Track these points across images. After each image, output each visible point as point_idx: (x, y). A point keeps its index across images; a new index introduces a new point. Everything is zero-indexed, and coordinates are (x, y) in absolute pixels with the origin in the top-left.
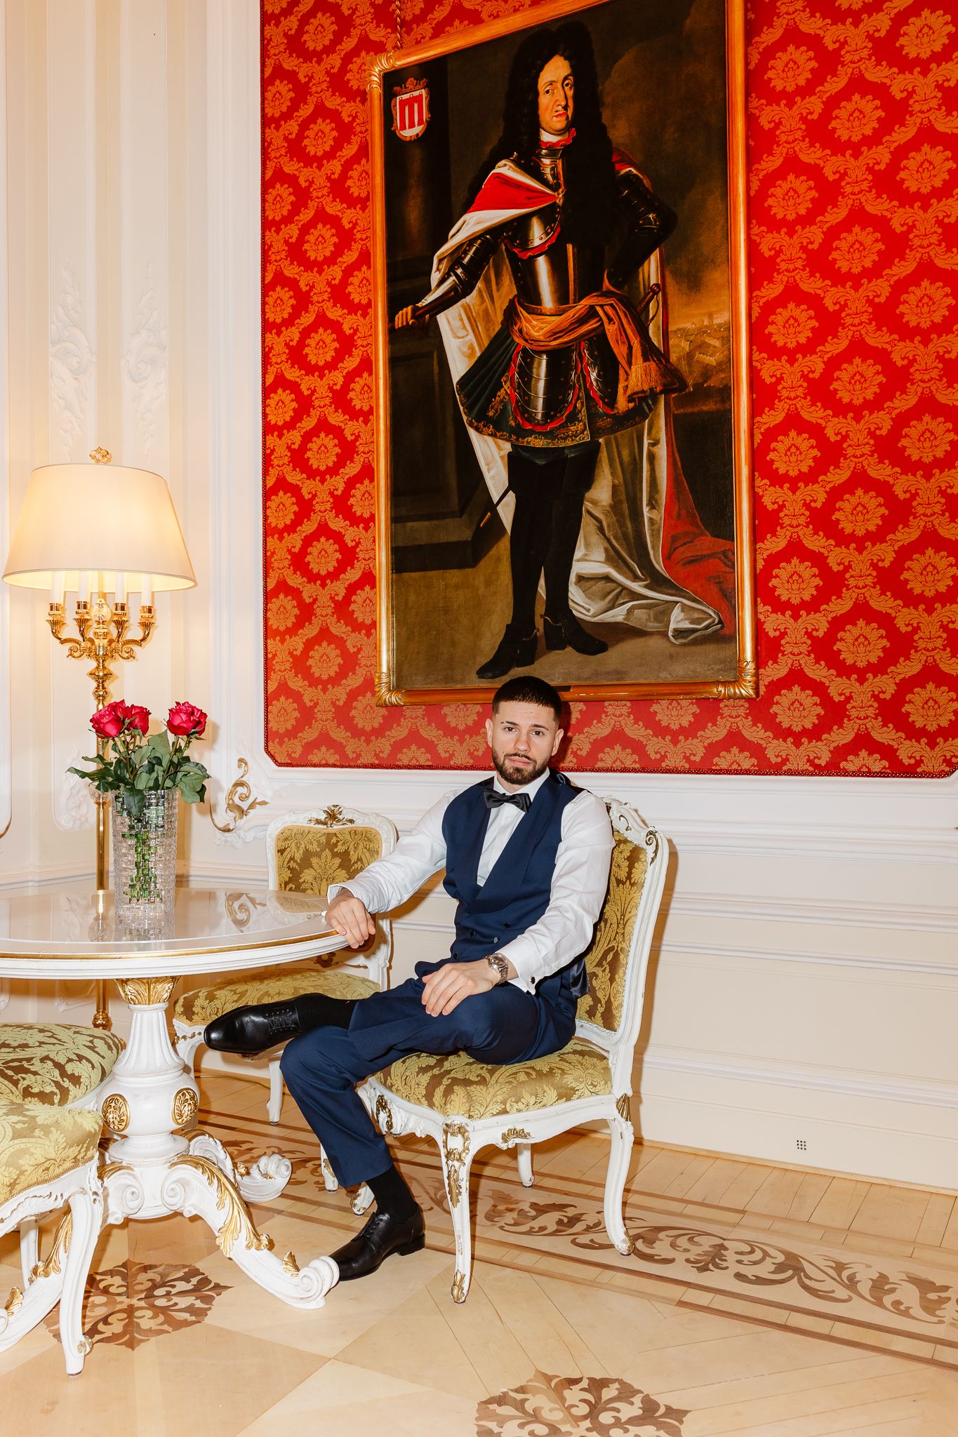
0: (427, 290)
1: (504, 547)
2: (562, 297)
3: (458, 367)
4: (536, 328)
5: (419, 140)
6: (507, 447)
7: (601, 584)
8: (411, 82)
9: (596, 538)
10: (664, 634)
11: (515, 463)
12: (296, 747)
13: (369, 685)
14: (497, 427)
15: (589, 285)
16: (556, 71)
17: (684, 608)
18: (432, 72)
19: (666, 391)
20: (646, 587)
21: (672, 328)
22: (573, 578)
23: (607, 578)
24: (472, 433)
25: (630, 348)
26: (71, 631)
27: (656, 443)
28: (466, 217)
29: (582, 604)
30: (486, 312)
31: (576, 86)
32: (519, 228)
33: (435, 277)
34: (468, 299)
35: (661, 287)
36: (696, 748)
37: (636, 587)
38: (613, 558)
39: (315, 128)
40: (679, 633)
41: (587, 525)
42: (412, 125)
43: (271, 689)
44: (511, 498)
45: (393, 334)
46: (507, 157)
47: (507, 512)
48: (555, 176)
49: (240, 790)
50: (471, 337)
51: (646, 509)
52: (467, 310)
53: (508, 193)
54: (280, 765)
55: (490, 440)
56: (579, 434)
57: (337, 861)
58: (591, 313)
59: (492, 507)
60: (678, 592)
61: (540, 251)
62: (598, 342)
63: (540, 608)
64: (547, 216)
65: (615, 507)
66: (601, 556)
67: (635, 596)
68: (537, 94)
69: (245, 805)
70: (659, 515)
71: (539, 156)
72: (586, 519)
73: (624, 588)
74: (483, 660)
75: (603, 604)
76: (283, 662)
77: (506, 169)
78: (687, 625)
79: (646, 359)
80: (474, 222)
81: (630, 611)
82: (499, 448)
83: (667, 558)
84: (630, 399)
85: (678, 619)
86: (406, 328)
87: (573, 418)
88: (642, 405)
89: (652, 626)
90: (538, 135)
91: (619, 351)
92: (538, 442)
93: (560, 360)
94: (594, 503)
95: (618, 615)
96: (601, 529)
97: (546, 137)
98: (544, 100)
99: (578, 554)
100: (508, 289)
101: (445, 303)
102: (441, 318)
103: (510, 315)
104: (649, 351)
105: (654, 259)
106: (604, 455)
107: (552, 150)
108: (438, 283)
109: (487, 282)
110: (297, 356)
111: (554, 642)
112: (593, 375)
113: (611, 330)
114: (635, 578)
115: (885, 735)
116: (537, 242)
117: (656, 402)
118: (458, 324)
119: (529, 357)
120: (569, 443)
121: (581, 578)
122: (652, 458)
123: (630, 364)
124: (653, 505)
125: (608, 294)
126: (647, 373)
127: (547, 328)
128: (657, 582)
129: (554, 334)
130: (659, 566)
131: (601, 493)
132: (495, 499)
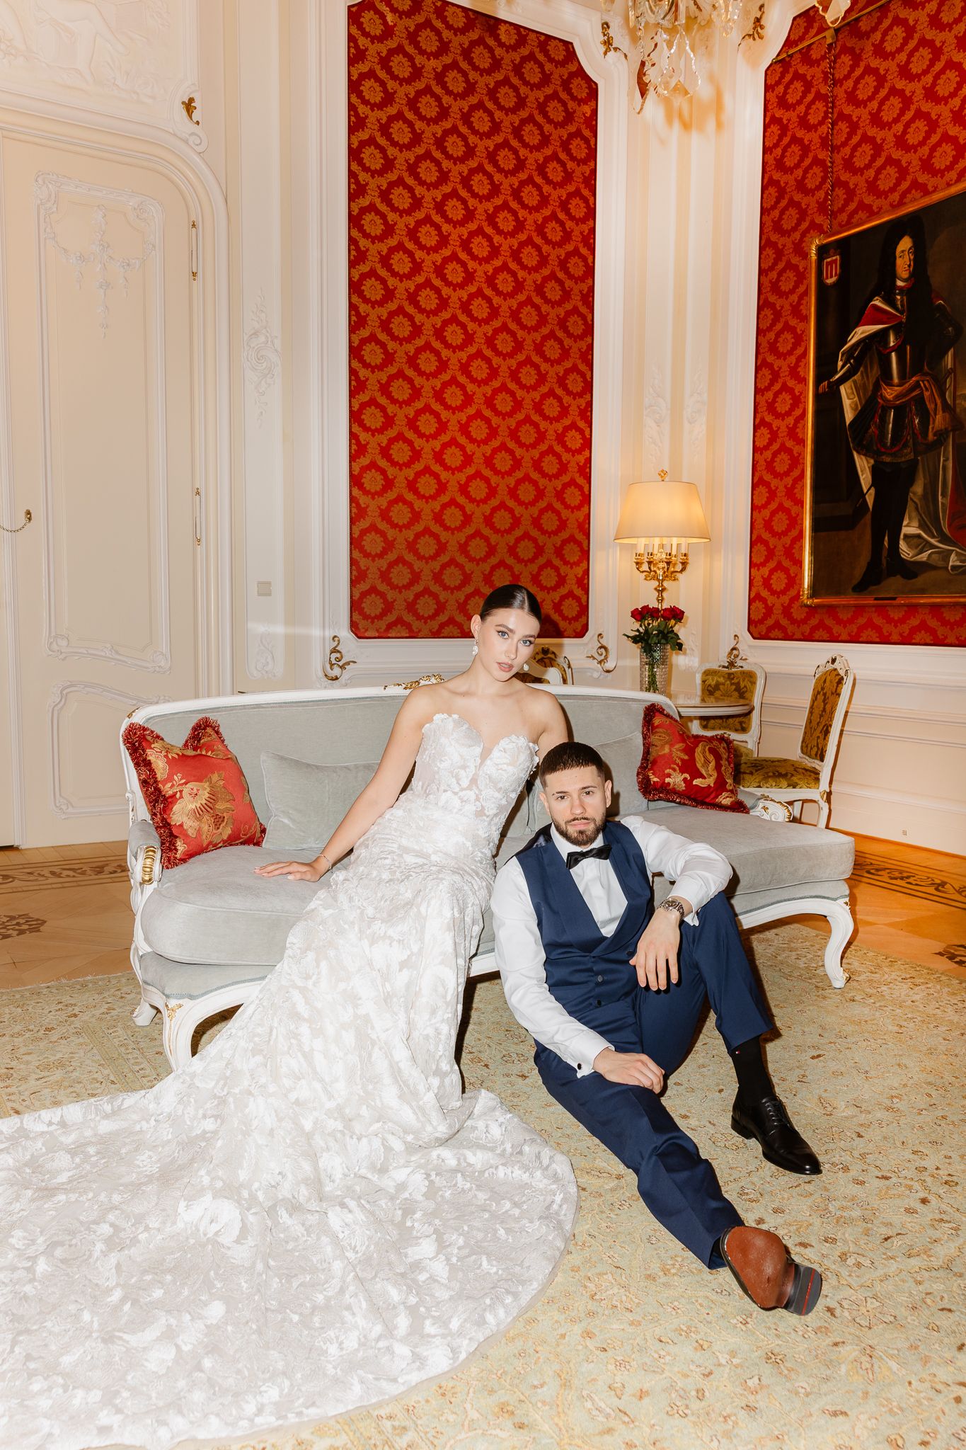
0: (836, 372)
1: (868, 517)
2: (903, 376)
3: (849, 416)
4: (889, 393)
5: (834, 284)
6: (872, 461)
7: (915, 540)
8: (832, 251)
9: (914, 514)
10: (946, 568)
11: (875, 471)
12: (763, 629)
13: (798, 596)
14: (866, 451)
15: (917, 369)
16: (905, 244)
17: (957, 554)
18: (843, 246)
19: (954, 430)
20: (939, 542)
21: (958, 393)
22: (902, 536)
23: (919, 536)
24: (855, 454)
25: (936, 405)
27: (946, 460)
28: (857, 330)
29: (905, 550)
30: (864, 384)
31: (915, 254)
32: (881, 336)
33: (840, 364)
34: (855, 377)
35: (953, 370)
37: (933, 541)
38: (922, 526)
39: (785, 275)
40: (954, 568)
41: (910, 506)
42: (831, 277)
43: (752, 596)
44: (872, 491)
45: (817, 396)
46: (878, 295)
47: (870, 500)
48: (902, 305)
49: (735, 652)
50: (856, 399)
51: (940, 498)
52: (855, 382)
53: (878, 316)
54: (754, 638)
55: (863, 457)
56: (908, 454)
57: (734, 687)
58: (917, 385)
59: (863, 495)
60: (954, 544)
61: (893, 349)
62: (920, 400)
63: (885, 553)
64: (897, 329)
65: (925, 496)
66: (916, 523)
67: (933, 546)
68: (895, 258)
70: (947, 501)
71: (896, 294)
72: (910, 503)
73: (928, 542)
74: (855, 582)
75: (916, 551)
76: (758, 582)
77: (877, 302)
78: (958, 563)
79: (944, 412)
80: (861, 332)
81: (930, 555)
82: (868, 462)
83: (950, 526)
84: (935, 435)
85: (953, 560)
86: (824, 393)
87: (905, 446)
88: (941, 436)
89: (940, 564)
90: (895, 282)
91: (930, 406)
92: (888, 459)
93: (901, 411)
94: (914, 494)
95: (924, 557)
96: (917, 509)
97: (900, 283)
98: (899, 262)
99: (905, 523)
100: (875, 372)
101: (843, 380)
102: (842, 389)
103: (877, 387)
104: (946, 407)
105: (950, 354)
106: (920, 466)
107: (901, 288)
108: (841, 367)
109: (866, 368)
110: (771, 407)
111: (891, 573)
112: (917, 421)
113: (927, 394)
114: (933, 537)
116: (892, 344)
117: (948, 437)
118: (849, 391)
119: (885, 410)
120: (903, 459)
121: (906, 536)
122: (945, 468)
123: (935, 414)
124: (944, 495)
125: (926, 374)
126: (944, 419)
127: (895, 394)
128: (944, 539)
129: (897, 397)
130: (946, 530)
131: (918, 488)
132: (865, 491)
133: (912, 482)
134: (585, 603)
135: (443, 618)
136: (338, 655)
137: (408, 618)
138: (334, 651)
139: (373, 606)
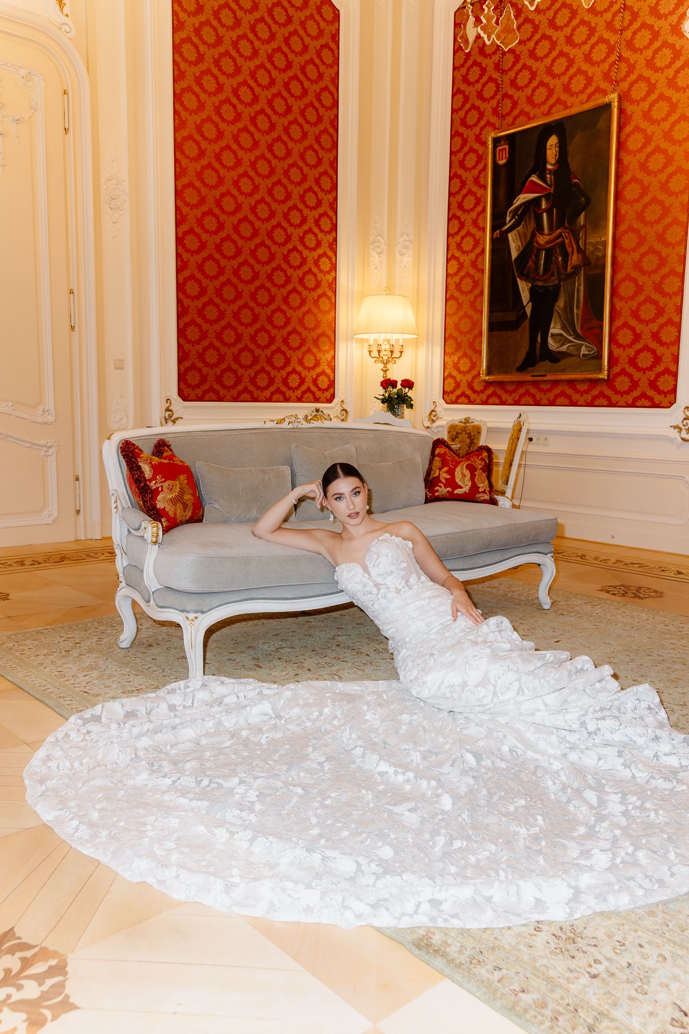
0: (505, 224)
1: (527, 322)
2: (551, 229)
3: (514, 254)
4: (542, 240)
5: (505, 165)
6: (530, 285)
7: (559, 337)
8: (503, 142)
9: (558, 320)
10: (579, 356)
11: (532, 291)
12: (453, 397)
13: (479, 374)
14: (525, 277)
15: (560, 224)
16: (553, 140)
17: (586, 346)
18: (510, 138)
19: (584, 266)
20: (575, 338)
21: (587, 242)
22: (550, 335)
23: (561, 335)
24: (518, 280)
25: (573, 249)
26: (375, 354)
27: (580, 285)
28: (520, 196)
29: (552, 344)
30: (525, 233)
31: (560, 147)
32: (537, 201)
33: (508, 219)
34: (519, 228)
35: (584, 226)
36: (588, 398)
37: (570, 338)
38: (563, 328)
39: (469, 156)
40: (584, 355)
41: (555, 315)
42: (502, 159)
43: (446, 375)
44: (530, 304)
45: (493, 240)
46: (534, 173)
47: (528, 310)
48: (551, 182)
49: (434, 413)
50: (519, 243)
51: (575, 310)
52: (518, 232)
53: (534, 188)
54: (447, 403)
55: (524, 282)
56: (554, 281)
58: (560, 235)
59: (524, 308)
60: (584, 340)
61: (544, 210)
62: (562, 246)
63: (538, 346)
64: (547, 196)
65: (565, 308)
66: (559, 326)
67: (570, 342)
68: (546, 149)
69: (434, 419)
70: (580, 312)
71: (546, 174)
72: (555, 313)
73: (567, 339)
74: (518, 365)
75: (559, 344)
76: (450, 365)
77: (534, 178)
78: (587, 353)
79: (578, 253)
80: (523, 198)
81: (568, 347)
82: (527, 285)
83: (581, 328)
84: (572, 268)
85: (584, 351)
86: (497, 238)
87: (552, 275)
88: (576, 269)
89: (575, 353)
90: (546, 165)
91: (569, 250)
92: (540, 284)
93: (549, 252)
94: (558, 307)
95: (564, 348)
96: (560, 317)
97: (549, 167)
98: (548, 152)
99: (552, 326)
100: (532, 225)
101: (510, 229)
102: (510, 235)
103: (533, 235)
104: (580, 250)
105: (583, 215)
106: (562, 289)
107: (550, 170)
108: (509, 221)
109: (526, 222)
110: (459, 247)
111: (543, 359)
112: (560, 259)
113: (567, 241)
114: (570, 335)
115: (651, 393)
116: (544, 207)
117: (580, 269)
118: (514, 237)
119: (539, 251)
120: (551, 284)
121: (553, 335)
122: (578, 290)
123: (573, 255)
124: (578, 308)
125: (567, 228)
126: (578, 258)
127: (546, 240)
128: (577, 337)
129: (547, 243)
130: (579, 331)
131: (561, 303)
132: (525, 304)
133: (556, 298)
134: (332, 379)
135: (240, 388)
136: (170, 413)
137: (217, 387)
138: (168, 410)
139: (193, 378)
